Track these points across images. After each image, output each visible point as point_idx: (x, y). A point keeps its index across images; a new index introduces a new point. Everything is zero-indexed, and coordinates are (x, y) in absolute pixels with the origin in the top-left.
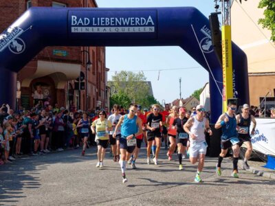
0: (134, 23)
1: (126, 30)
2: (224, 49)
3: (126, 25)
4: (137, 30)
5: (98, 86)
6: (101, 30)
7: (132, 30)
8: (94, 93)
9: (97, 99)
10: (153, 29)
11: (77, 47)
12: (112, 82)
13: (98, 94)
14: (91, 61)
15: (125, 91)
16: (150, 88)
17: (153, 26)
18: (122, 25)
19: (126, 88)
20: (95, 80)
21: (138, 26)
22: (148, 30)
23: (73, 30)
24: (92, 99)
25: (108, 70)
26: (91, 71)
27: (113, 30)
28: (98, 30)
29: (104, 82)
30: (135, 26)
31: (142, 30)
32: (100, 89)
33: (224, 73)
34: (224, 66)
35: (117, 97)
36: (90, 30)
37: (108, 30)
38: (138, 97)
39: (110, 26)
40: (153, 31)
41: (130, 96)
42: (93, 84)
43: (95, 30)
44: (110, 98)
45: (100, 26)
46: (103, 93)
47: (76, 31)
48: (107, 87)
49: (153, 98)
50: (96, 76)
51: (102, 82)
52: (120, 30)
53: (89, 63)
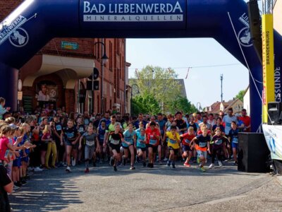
0: (159, 10)
1: (149, 18)
2: (264, 43)
3: (149, 13)
4: (162, 18)
5: (116, 85)
6: (119, 18)
7: (155, 18)
8: (111, 95)
9: (115, 102)
10: (181, 18)
11: (91, 39)
12: (134, 80)
13: (116, 95)
14: (108, 55)
15: (152, 92)
16: (183, 89)
17: (181, 13)
18: (144, 13)
19: (153, 88)
20: (113, 78)
21: (163, 13)
22: (175, 18)
23: (86, 18)
24: (108, 101)
25: (129, 65)
26: (108, 67)
27: (133, 18)
28: (115, 18)
29: (124, 80)
30: (159, 14)
31: (168, 18)
32: (118, 90)
33: (265, 71)
34: (264, 63)
35: (141, 99)
36: (106, 18)
37: (127, 18)
38: (168, 100)
39: (129, 13)
40: (182, 20)
41: (157, 97)
42: (110, 83)
43: (112, 18)
44: (132, 100)
45: (118, 14)
46: (122, 94)
47: (89, 20)
48: (127, 86)
49: (187, 101)
50: (113, 73)
51: (121, 80)
52: (142, 18)
53: (105, 57)
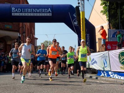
0: (42, 11)
1: (38, 15)
3: (38, 13)
4: (43, 15)
6: (26, 14)
7: (41, 15)
10: (51, 14)
17: (51, 13)
18: (36, 12)
21: (44, 13)
22: (48, 15)
23: (13, 14)
25: (37, 39)
28: (25, 14)
30: (42, 13)
31: (46, 15)
33: (82, 33)
36: (21, 14)
37: (29, 14)
39: (30, 13)
40: (51, 15)
45: (26, 13)
47: (14, 15)
48: (36, 47)
52: (35, 14)
53: (24, 33)
